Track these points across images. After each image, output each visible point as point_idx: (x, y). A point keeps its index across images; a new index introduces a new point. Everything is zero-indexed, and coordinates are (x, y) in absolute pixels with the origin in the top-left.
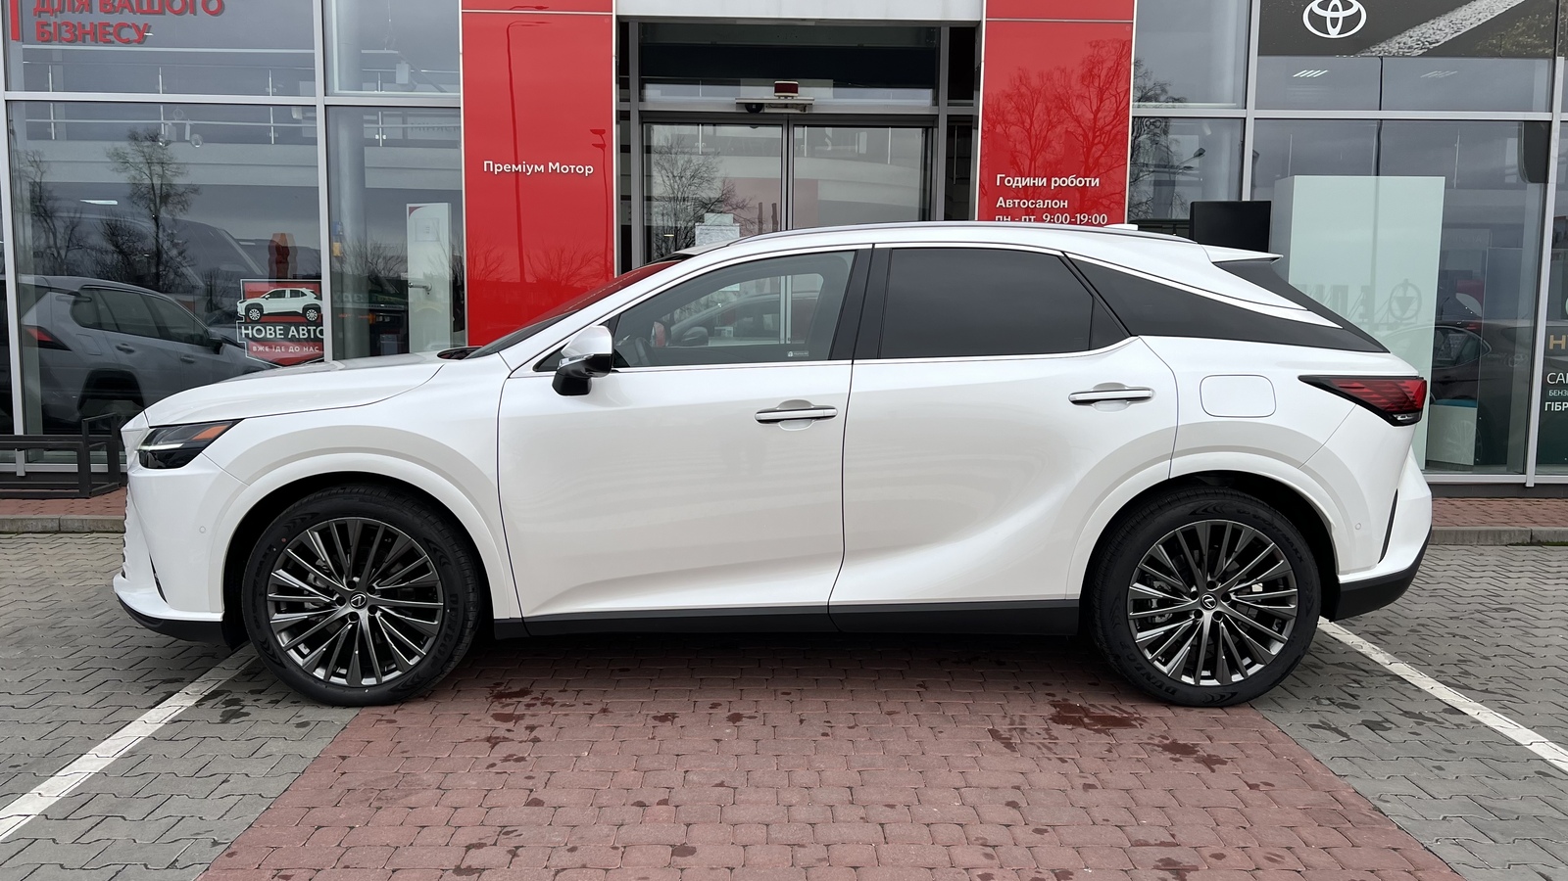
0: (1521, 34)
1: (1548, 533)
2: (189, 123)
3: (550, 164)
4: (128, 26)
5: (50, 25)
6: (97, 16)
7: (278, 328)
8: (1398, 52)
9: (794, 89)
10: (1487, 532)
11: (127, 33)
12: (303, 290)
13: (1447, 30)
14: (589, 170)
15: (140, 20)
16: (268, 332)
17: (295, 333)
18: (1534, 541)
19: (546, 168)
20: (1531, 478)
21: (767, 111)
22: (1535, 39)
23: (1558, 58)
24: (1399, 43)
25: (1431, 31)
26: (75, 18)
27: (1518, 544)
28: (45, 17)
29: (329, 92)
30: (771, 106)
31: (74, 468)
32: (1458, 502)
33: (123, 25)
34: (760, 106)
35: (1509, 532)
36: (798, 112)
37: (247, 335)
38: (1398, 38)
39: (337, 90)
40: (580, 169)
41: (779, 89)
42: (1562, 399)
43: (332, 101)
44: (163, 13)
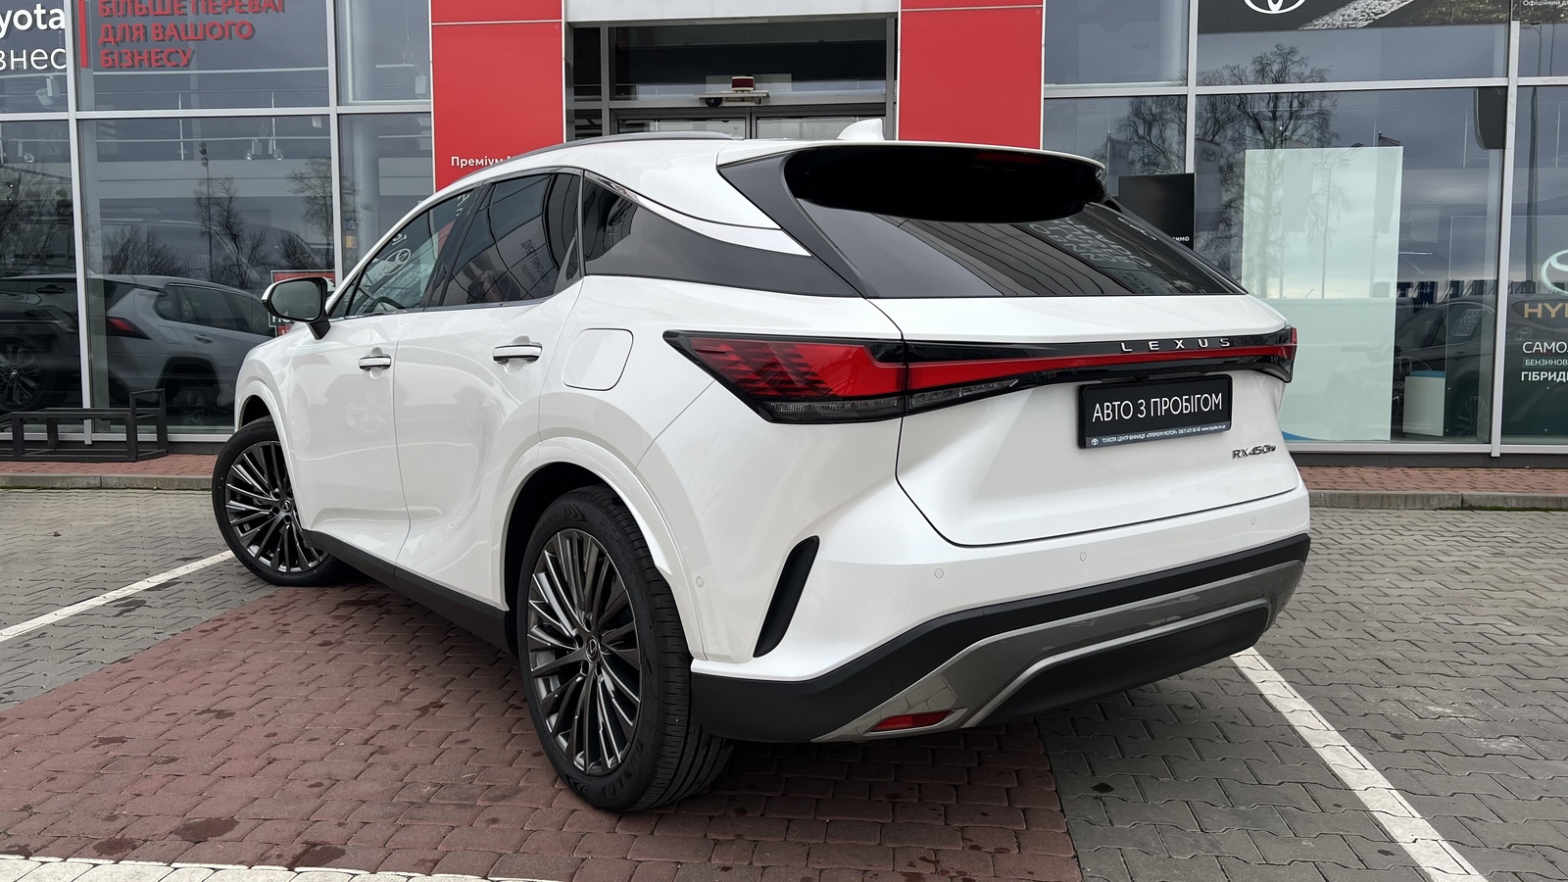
0: (1473, 1)
1: (1481, 497)
4: (177, 52)
5: (113, 53)
6: (152, 45)
8: (1342, 25)
9: (749, 83)
10: (1414, 496)
11: (175, 57)
13: (1393, 1)
15: (186, 46)
18: (1465, 506)
20: (1497, 447)
21: (725, 104)
22: (1488, 4)
23: (1512, 22)
24: (1344, 15)
26: (133, 47)
27: (1448, 509)
28: (109, 47)
29: (343, 101)
30: (728, 99)
31: (123, 437)
33: (172, 52)
34: (719, 100)
35: (1439, 497)
36: (754, 104)
38: (1342, 11)
39: (351, 101)
41: (736, 84)
42: (1540, 369)
43: (343, 110)
44: (205, 39)
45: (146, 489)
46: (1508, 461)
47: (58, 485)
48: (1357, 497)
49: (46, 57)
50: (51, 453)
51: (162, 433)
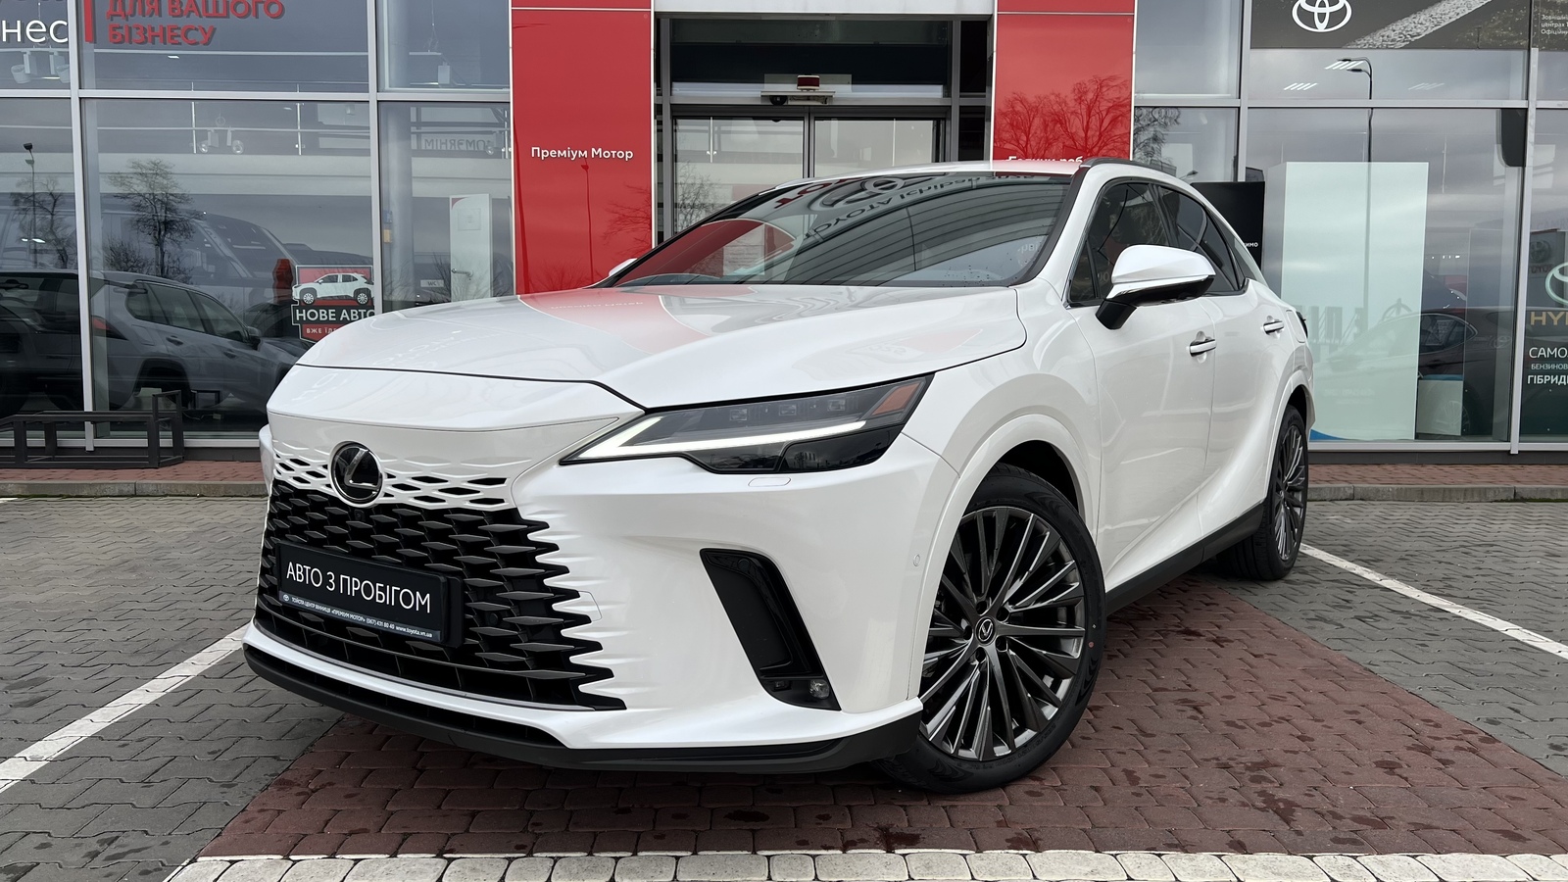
0: (1497, 27)
1: (1531, 490)
2: (230, 129)
3: (593, 150)
4: (196, 29)
5: (121, 28)
6: (166, 20)
7: (330, 311)
8: (1382, 45)
9: (816, 82)
10: (1473, 489)
11: (193, 35)
12: (355, 275)
13: (1427, 24)
14: (628, 155)
15: (207, 23)
16: (321, 315)
17: (347, 316)
18: (1518, 498)
19: (590, 153)
20: (1515, 445)
21: (790, 103)
22: (1511, 31)
23: (1532, 49)
24: (1383, 36)
25: (1413, 25)
26: (146, 21)
27: (1502, 501)
28: (119, 21)
29: (381, 89)
30: (794, 98)
32: (1446, 468)
33: (189, 29)
34: (784, 98)
35: (1494, 490)
36: (820, 104)
37: (301, 317)
38: (1382, 32)
39: (387, 87)
40: (620, 154)
41: (801, 82)
42: (1544, 373)
43: (383, 96)
44: (227, 16)
45: (188, 496)
46: (1525, 458)
47: (85, 493)
48: (1422, 491)
49: (44, 30)
50: (49, 459)
51: (178, 439)
